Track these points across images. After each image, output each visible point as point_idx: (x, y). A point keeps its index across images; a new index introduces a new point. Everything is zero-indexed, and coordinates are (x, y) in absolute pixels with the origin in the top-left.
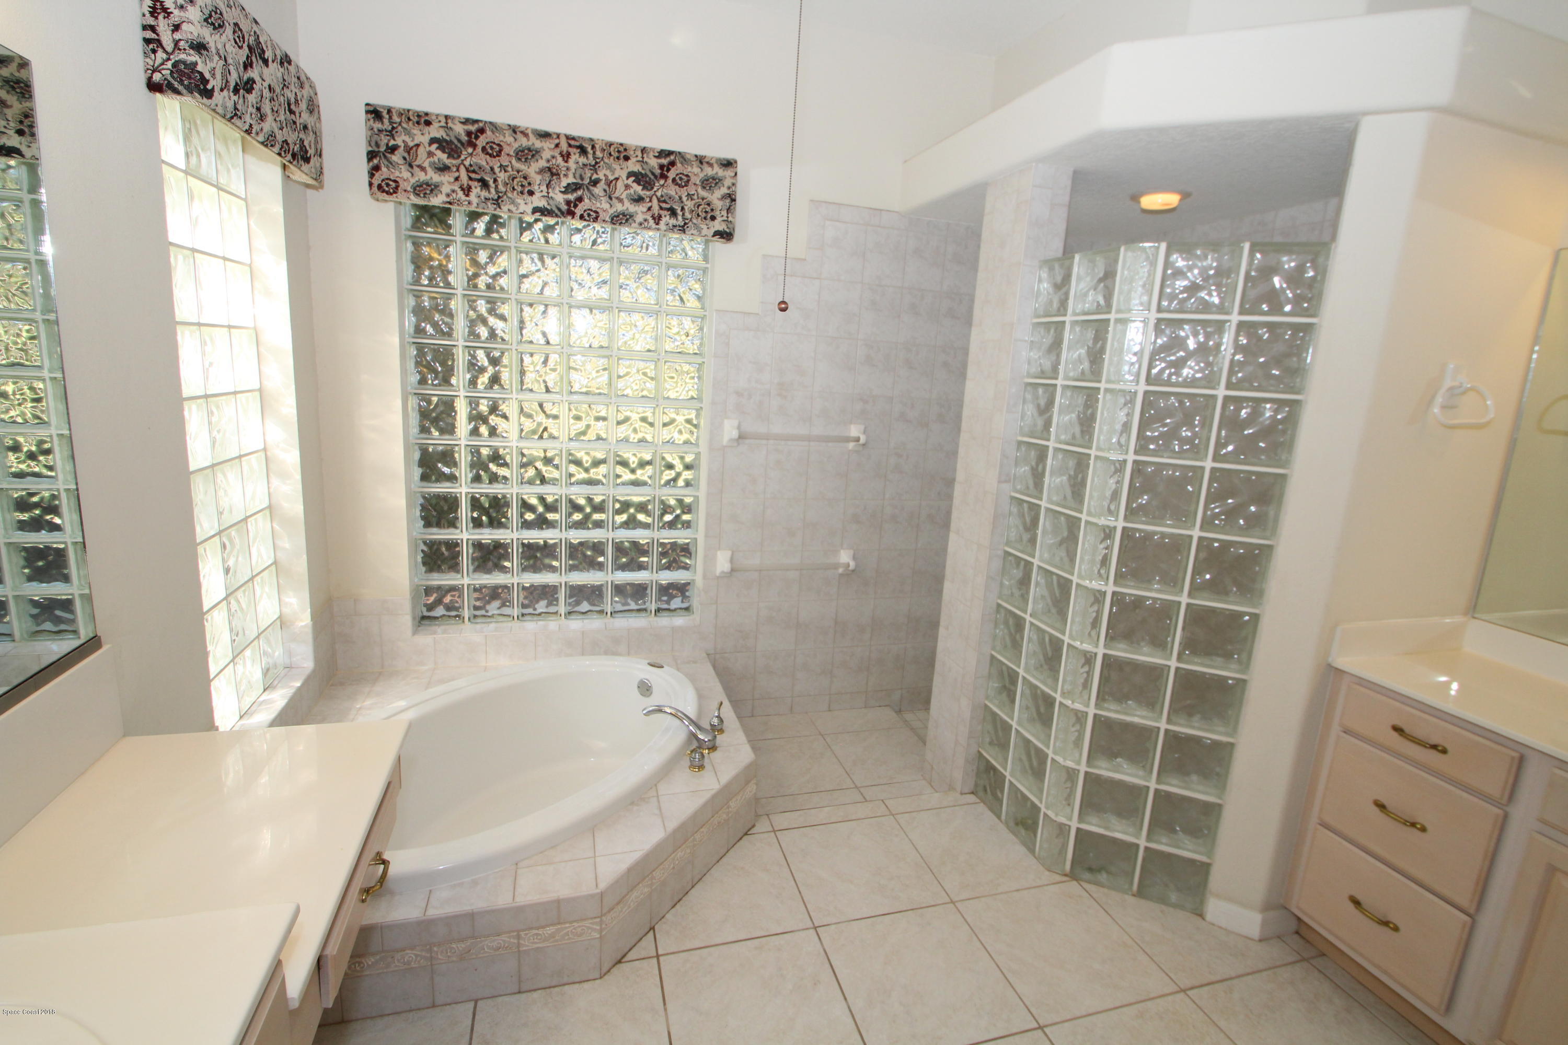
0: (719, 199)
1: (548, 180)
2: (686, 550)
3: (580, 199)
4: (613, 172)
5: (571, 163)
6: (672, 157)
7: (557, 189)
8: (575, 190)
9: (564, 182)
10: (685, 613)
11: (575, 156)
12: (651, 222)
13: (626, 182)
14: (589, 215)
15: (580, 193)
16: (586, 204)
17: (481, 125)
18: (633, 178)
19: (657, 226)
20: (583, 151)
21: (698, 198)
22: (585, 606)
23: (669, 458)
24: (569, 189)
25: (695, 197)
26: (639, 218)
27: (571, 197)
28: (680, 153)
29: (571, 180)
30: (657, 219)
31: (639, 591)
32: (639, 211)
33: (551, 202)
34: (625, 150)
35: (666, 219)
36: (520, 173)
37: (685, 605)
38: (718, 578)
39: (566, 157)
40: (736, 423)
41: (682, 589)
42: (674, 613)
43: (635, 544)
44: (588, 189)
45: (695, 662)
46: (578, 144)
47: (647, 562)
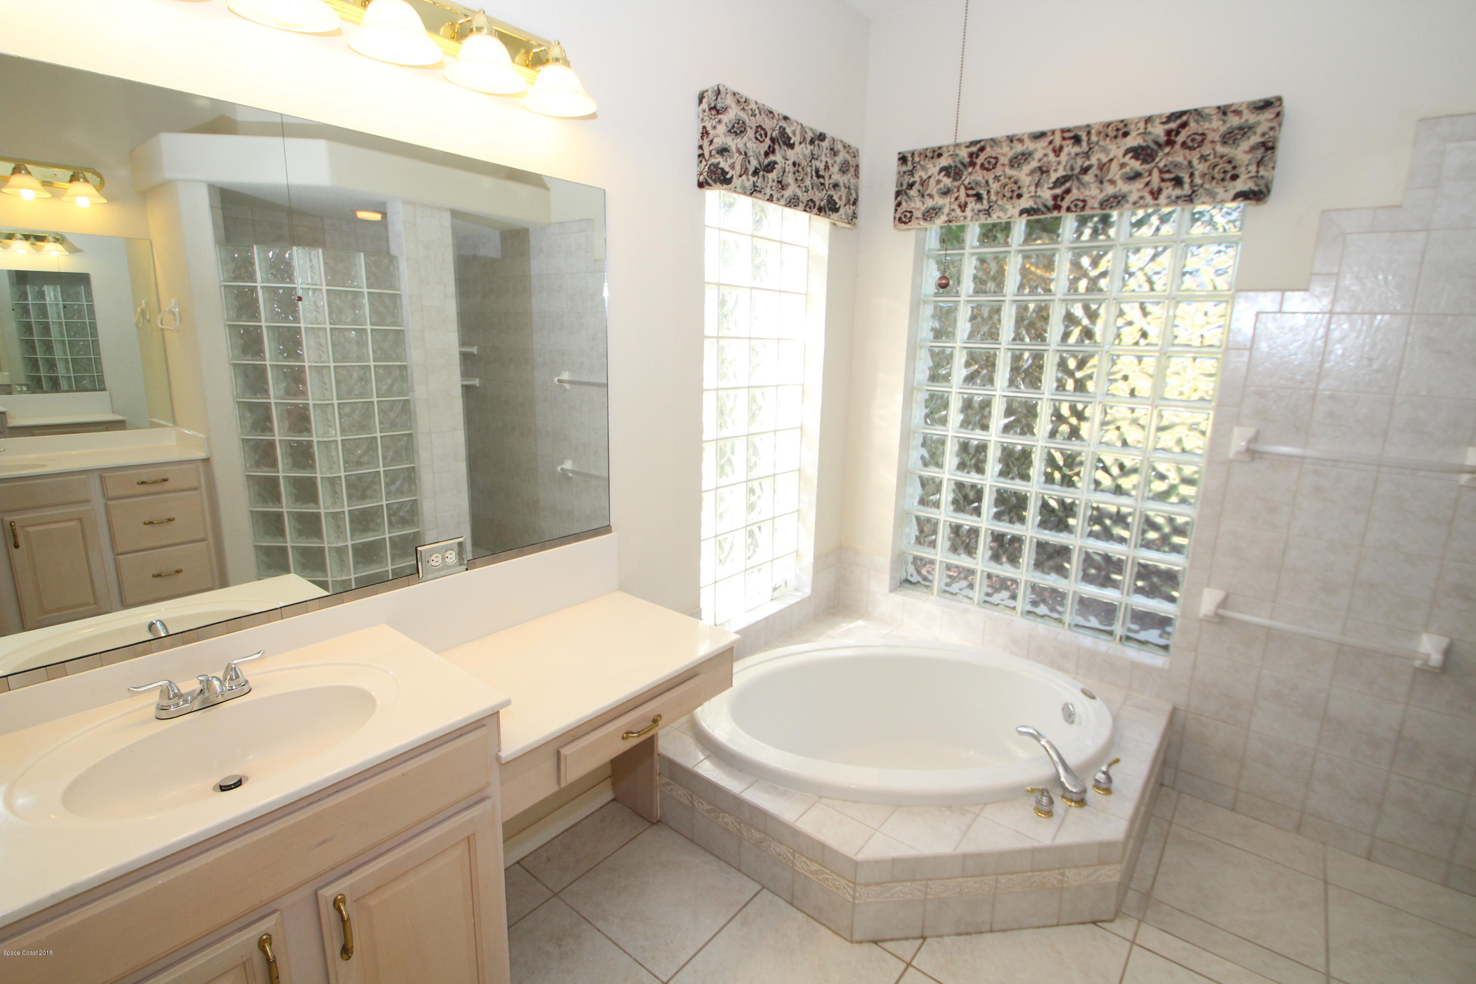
0: (1246, 152)
1: (1037, 179)
2: (1171, 577)
3: (1068, 191)
4: (1107, 154)
5: (1063, 157)
6: (1184, 118)
7: (1046, 186)
8: (1063, 183)
9: (1054, 177)
10: (1161, 652)
11: (1070, 148)
12: (1149, 198)
13: (1122, 161)
14: (1076, 206)
15: (1068, 185)
16: (1075, 194)
17: (982, 143)
18: (1130, 155)
19: (1156, 202)
20: (1077, 140)
21: (1215, 157)
22: (1042, 609)
23: (1162, 468)
24: (1058, 183)
25: (1211, 157)
26: (1133, 197)
27: (1058, 191)
28: (1196, 110)
29: (1061, 173)
30: (1156, 194)
31: (1108, 611)
32: (1135, 189)
33: (1038, 201)
34: (1126, 125)
35: (1169, 191)
36: (1012, 180)
37: (1162, 642)
38: (1202, 620)
39: (1058, 152)
40: (1250, 432)
41: (1163, 622)
42: (1143, 647)
43: (1107, 558)
44: (1078, 179)
45: (1148, 710)
46: (1072, 134)
47: (1120, 581)
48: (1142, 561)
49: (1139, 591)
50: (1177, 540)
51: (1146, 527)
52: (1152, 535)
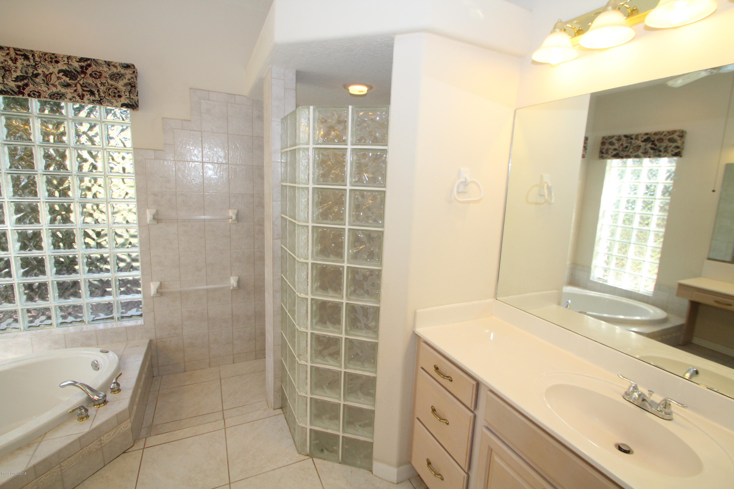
0: (123, 86)
2: (136, 283)
3: (27, 85)
4: (48, 70)
5: (19, 64)
6: (89, 62)
7: (10, 79)
8: (22, 80)
9: (15, 75)
10: (140, 318)
11: (21, 61)
12: (78, 98)
13: (58, 75)
14: (34, 94)
15: (26, 81)
16: (31, 87)
18: (62, 73)
19: (83, 101)
20: (26, 57)
21: (108, 85)
22: (70, 319)
23: (119, 232)
24: (17, 79)
25: (106, 84)
26: (69, 96)
27: (20, 84)
28: (94, 60)
29: (19, 73)
30: (82, 97)
31: (109, 307)
32: (69, 92)
33: (6, 86)
34: (56, 57)
35: (88, 96)
37: (139, 313)
38: (153, 297)
39: (14, 61)
40: (153, 211)
41: (136, 304)
42: (130, 319)
43: (101, 281)
44: (32, 79)
45: (138, 346)
46: (21, 53)
47: (111, 291)
48: (120, 278)
49: (122, 293)
50: (135, 264)
51: (118, 262)
52: (122, 265)
